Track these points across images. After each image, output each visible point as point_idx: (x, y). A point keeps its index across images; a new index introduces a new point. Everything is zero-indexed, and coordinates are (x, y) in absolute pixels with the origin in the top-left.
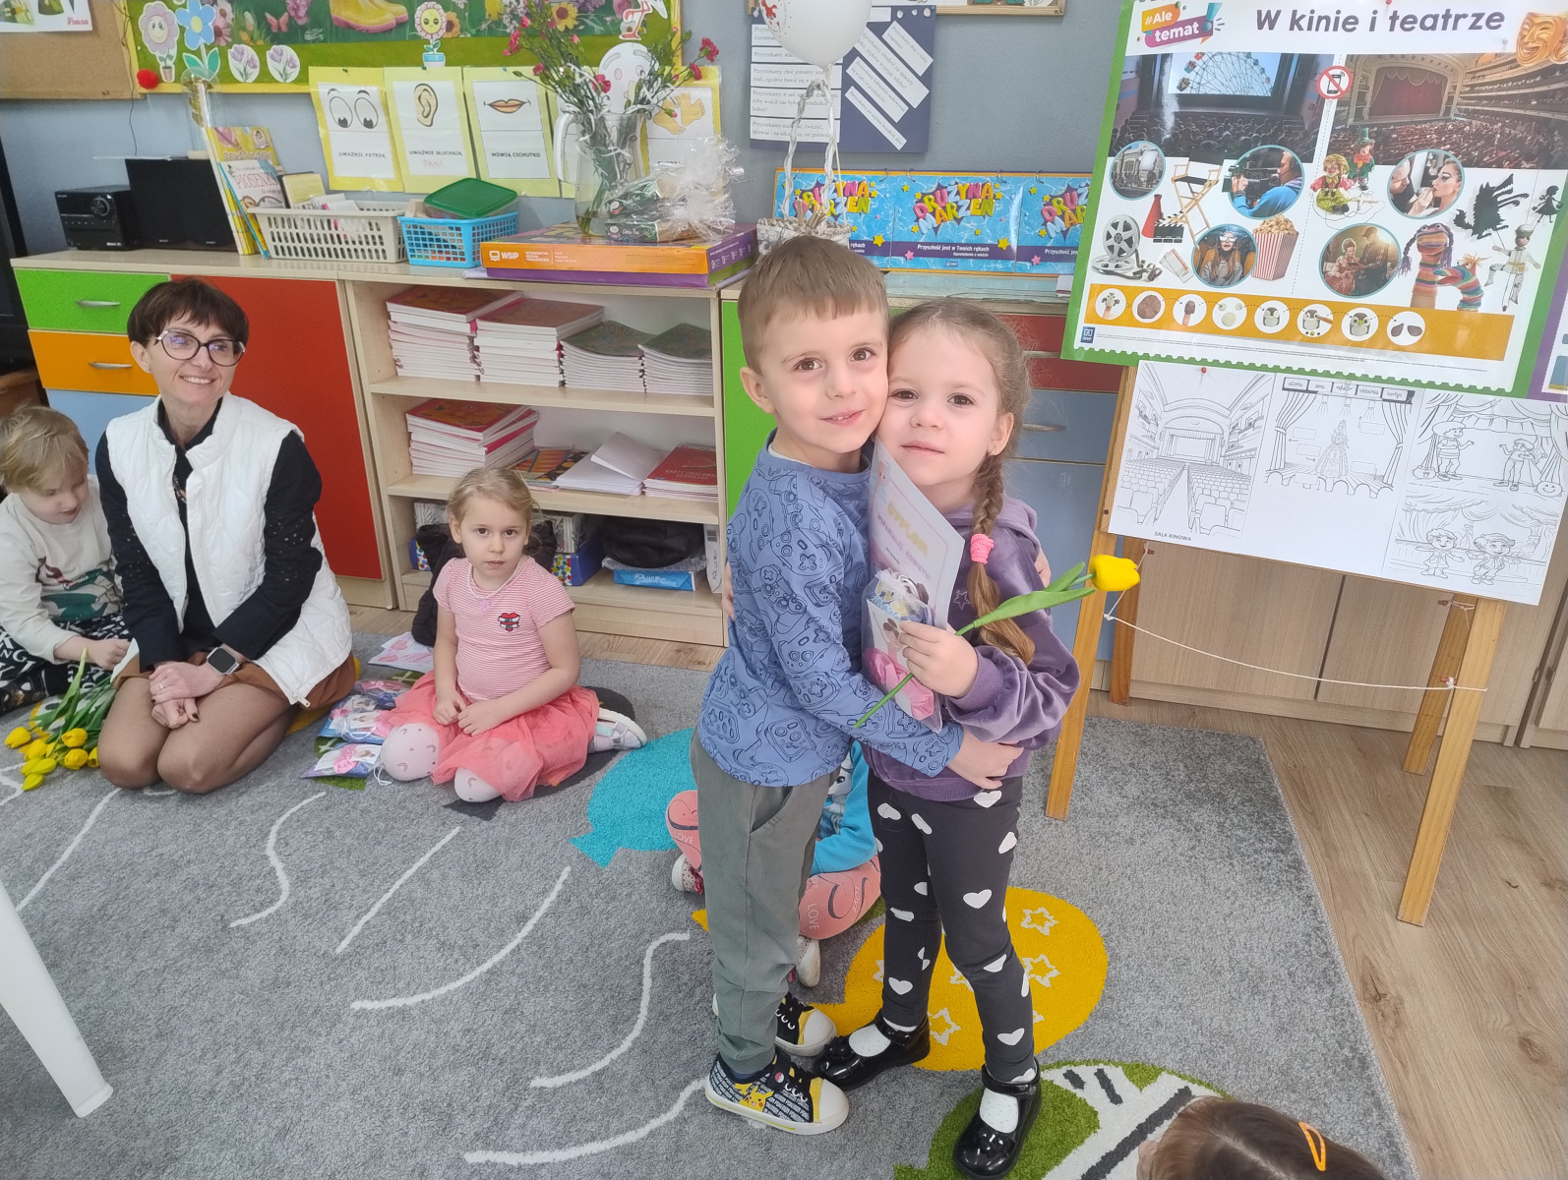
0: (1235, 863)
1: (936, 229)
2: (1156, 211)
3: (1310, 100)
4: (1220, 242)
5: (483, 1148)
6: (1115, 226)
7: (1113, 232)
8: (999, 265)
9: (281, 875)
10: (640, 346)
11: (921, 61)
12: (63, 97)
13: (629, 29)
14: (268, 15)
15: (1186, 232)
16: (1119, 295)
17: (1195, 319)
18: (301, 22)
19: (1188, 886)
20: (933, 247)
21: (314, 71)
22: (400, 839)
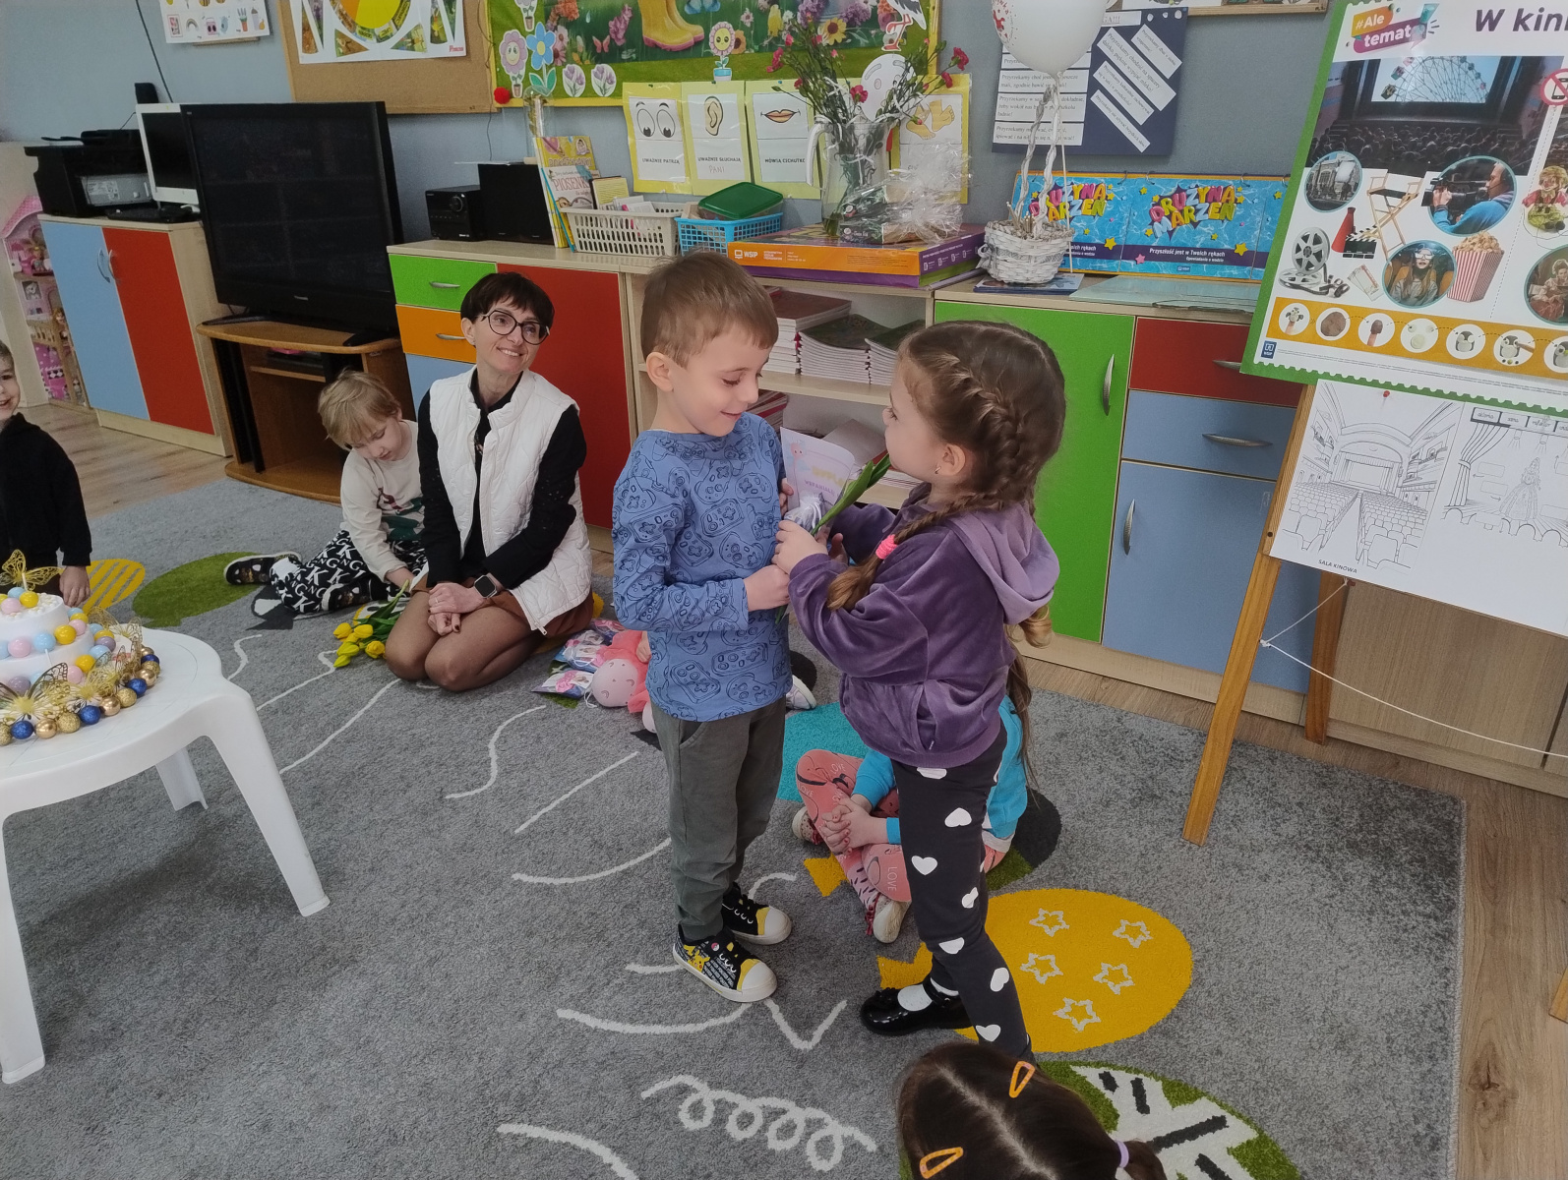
0: (1374, 919)
1: (1170, 233)
2: (1349, 226)
3: (1531, 106)
4: (1415, 259)
5: (572, 1008)
6: (1305, 238)
7: (1303, 245)
8: (1235, 271)
9: (494, 764)
10: (866, 340)
11: (1169, 63)
12: (441, 112)
13: (891, 41)
14: (594, 38)
15: (1378, 248)
16: (1304, 310)
17: (1381, 340)
18: (619, 44)
19: (1310, 931)
20: (1165, 251)
21: (628, 87)
22: (589, 753)
